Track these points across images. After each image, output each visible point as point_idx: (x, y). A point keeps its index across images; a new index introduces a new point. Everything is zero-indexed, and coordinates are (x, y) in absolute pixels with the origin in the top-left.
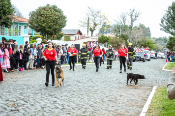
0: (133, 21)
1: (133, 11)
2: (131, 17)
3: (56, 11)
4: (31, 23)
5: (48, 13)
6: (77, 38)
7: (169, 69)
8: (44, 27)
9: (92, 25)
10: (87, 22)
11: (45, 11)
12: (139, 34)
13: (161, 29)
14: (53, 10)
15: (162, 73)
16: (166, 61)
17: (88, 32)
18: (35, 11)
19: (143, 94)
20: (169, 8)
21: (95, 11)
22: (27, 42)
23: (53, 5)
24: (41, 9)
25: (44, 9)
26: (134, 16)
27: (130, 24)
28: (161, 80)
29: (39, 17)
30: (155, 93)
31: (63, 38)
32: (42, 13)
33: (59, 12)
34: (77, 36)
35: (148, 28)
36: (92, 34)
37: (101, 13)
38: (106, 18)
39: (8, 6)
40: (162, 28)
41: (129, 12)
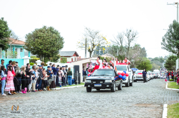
0: (130, 41)
1: (130, 31)
2: (128, 37)
3: (53, 32)
4: (28, 46)
5: (45, 35)
6: (74, 60)
7: (172, 87)
8: (41, 50)
9: (90, 46)
10: (85, 43)
11: (42, 33)
12: (137, 54)
13: (162, 48)
14: (50, 32)
15: (166, 92)
16: (166, 80)
17: (86, 53)
18: (32, 33)
19: (155, 112)
20: (170, 26)
21: (93, 32)
22: (28, 64)
23: (49, 27)
24: (37, 31)
25: (41, 31)
26: (131, 36)
27: (128, 45)
28: (168, 98)
29: (36, 39)
30: (168, 111)
31: (59, 60)
32: (39, 35)
33: (56, 34)
34: (74, 58)
35: (144, 49)
36: (91, 55)
37: (99, 33)
38: (104, 39)
39: (4, 29)
40: (164, 46)
41: (125, 32)
